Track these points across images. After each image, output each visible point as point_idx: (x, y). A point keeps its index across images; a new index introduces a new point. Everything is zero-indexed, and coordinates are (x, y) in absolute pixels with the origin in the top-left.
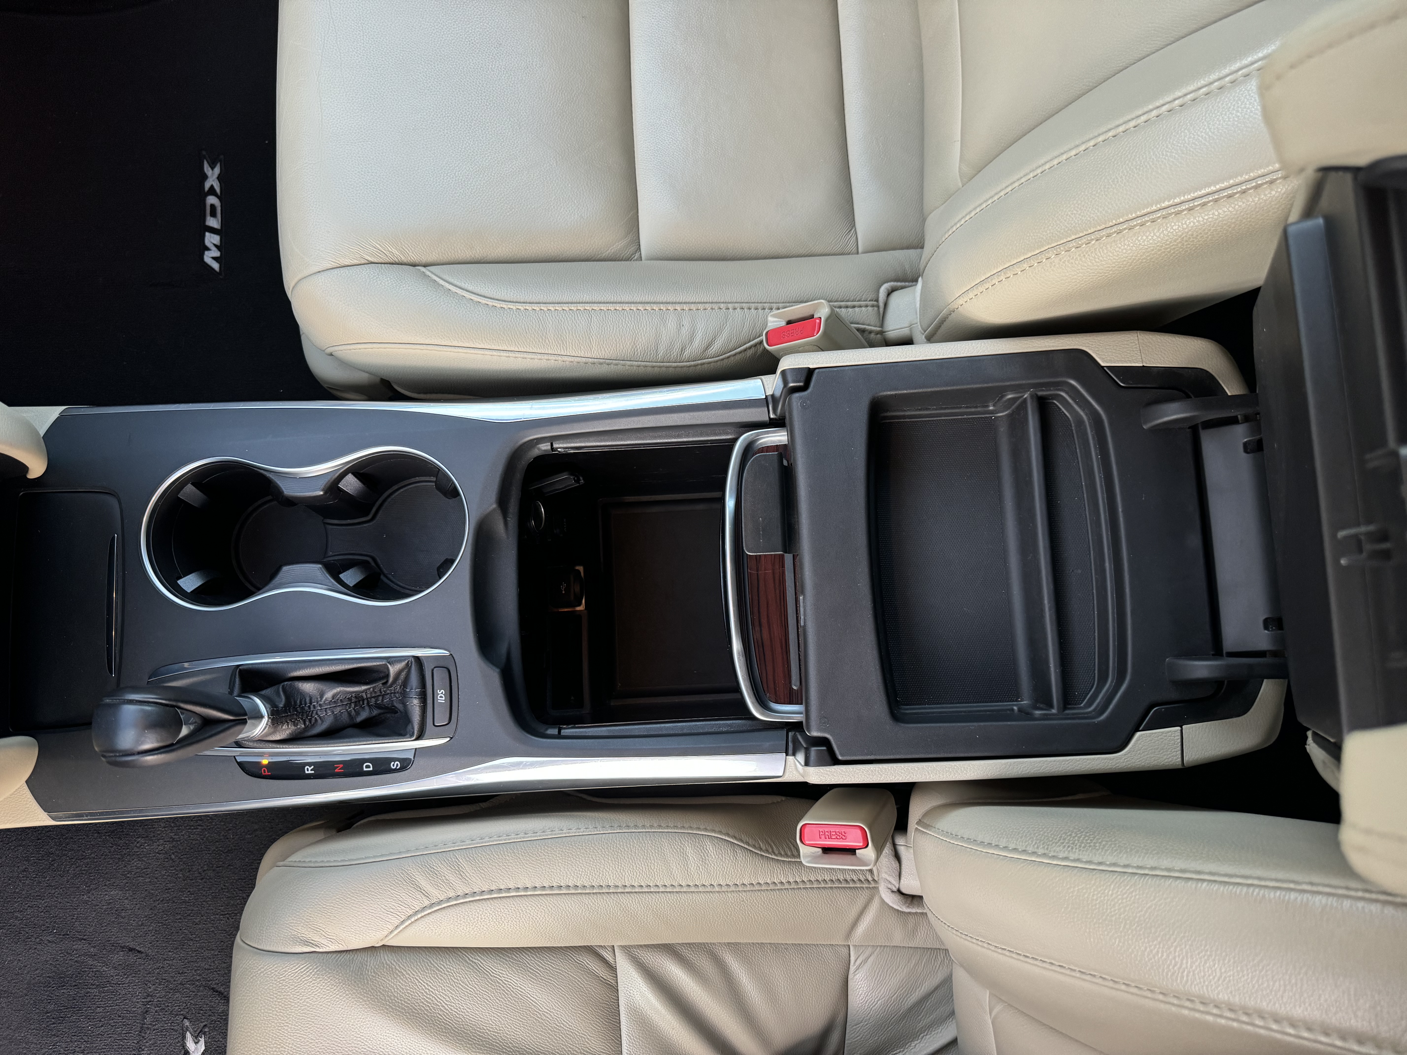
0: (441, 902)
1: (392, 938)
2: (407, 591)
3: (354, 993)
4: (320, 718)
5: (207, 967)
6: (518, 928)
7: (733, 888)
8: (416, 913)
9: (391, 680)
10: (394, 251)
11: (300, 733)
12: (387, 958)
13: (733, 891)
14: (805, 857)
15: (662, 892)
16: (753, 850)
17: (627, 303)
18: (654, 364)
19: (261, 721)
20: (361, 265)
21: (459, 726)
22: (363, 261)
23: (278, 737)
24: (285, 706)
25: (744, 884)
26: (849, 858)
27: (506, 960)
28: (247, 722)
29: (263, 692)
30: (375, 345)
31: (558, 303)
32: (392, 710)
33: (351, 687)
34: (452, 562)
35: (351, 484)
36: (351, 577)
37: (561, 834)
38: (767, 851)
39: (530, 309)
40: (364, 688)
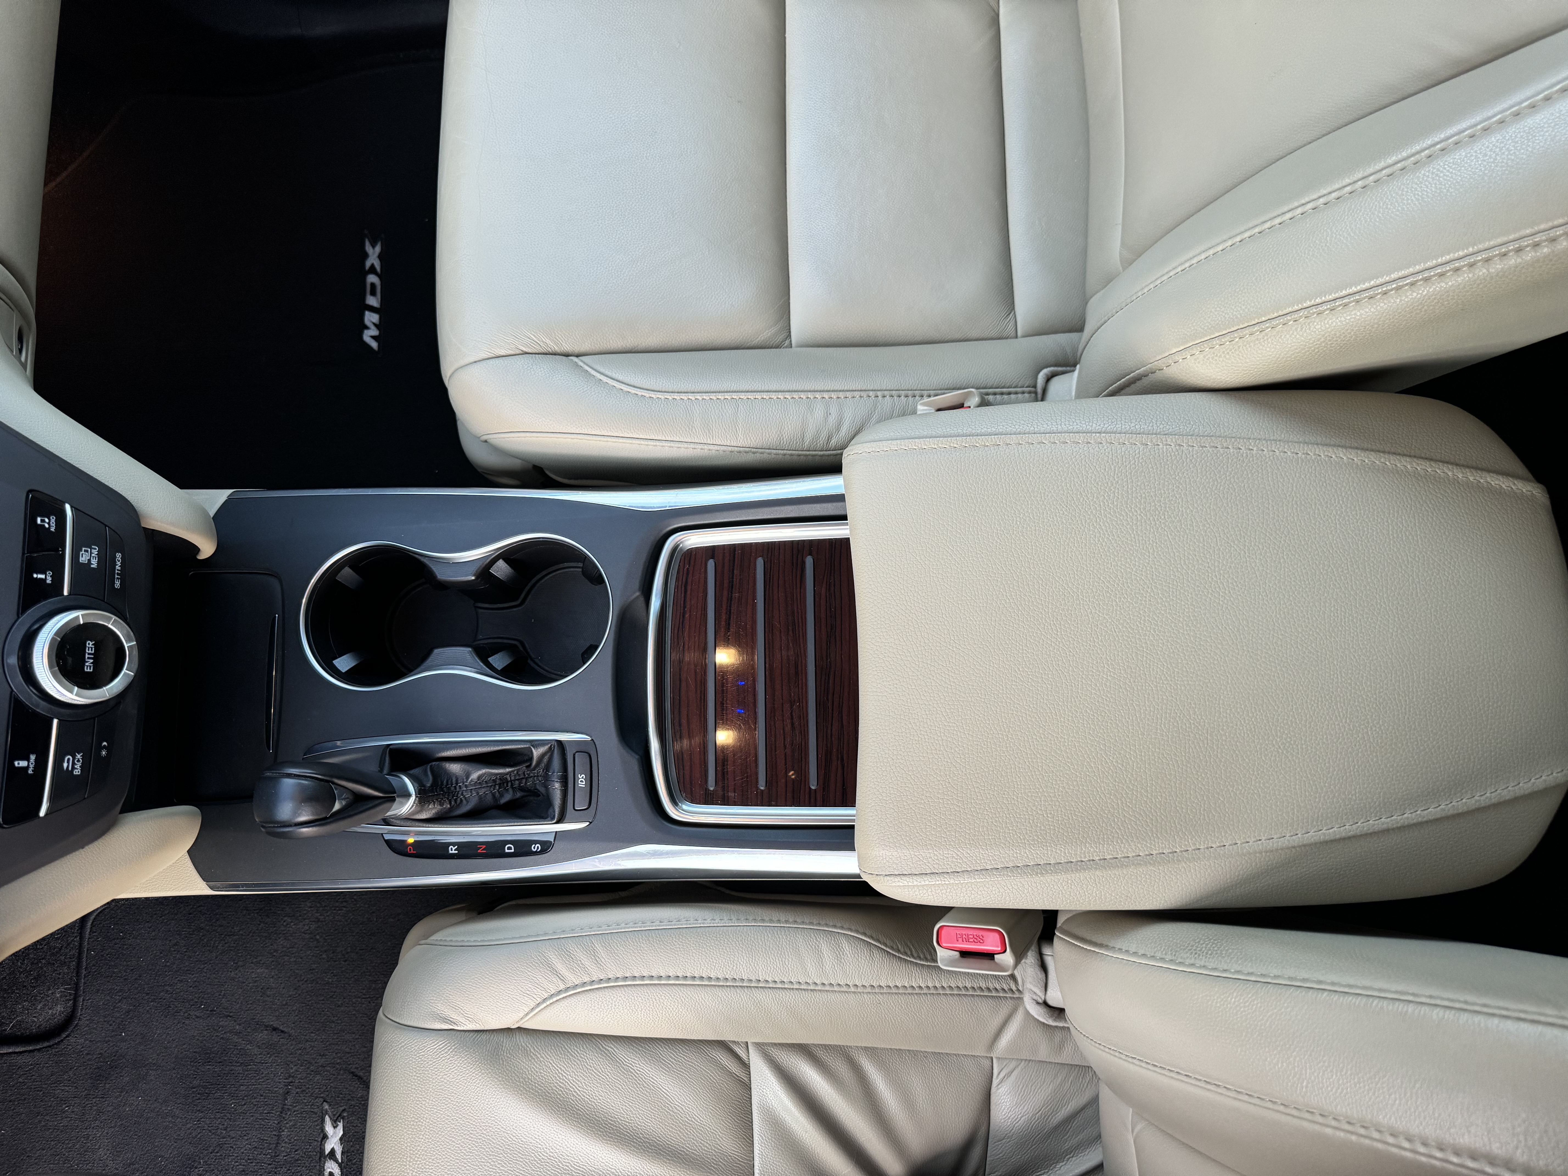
0: (576, 986)
1: (528, 1020)
2: (553, 676)
3: (490, 1072)
4: (465, 798)
5: (348, 1050)
6: (651, 1017)
7: (869, 990)
8: (552, 996)
9: (534, 763)
10: (548, 341)
11: (446, 813)
12: (522, 1040)
13: (869, 993)
14: (942, 960)
15: (796, 989)
16: (891, 951)
17: (774, 392)
18: (800, 452)
19: (409, 799)
20: (515, 355)
21: (598, 812)
22: (518, 352)
23: (424, 816)
24: (432, 786)
25: (880, 986)
26: (986, 963)
27: (639, 1050)
28: (395, 800)
29: (412, 772)
30: (528, 434)
31: (705, 393)
32: (535, 793)
33: (496, 769)
34: (597, 647)
35: (501, 569)
36: (499, 661)
37: (696, 924)
38: (906, 954)
39: (678, 398)
40: (508, 770)
